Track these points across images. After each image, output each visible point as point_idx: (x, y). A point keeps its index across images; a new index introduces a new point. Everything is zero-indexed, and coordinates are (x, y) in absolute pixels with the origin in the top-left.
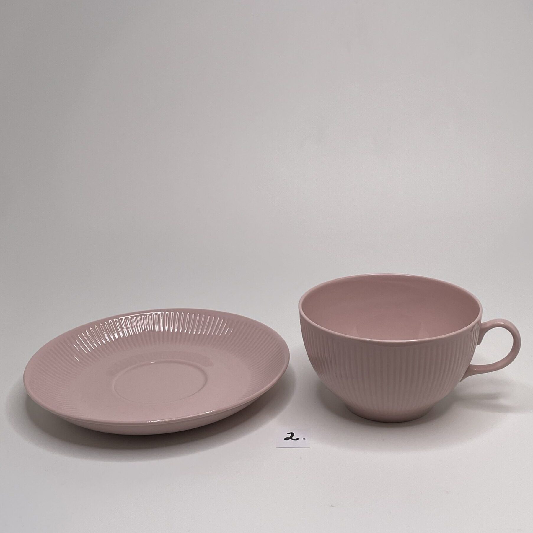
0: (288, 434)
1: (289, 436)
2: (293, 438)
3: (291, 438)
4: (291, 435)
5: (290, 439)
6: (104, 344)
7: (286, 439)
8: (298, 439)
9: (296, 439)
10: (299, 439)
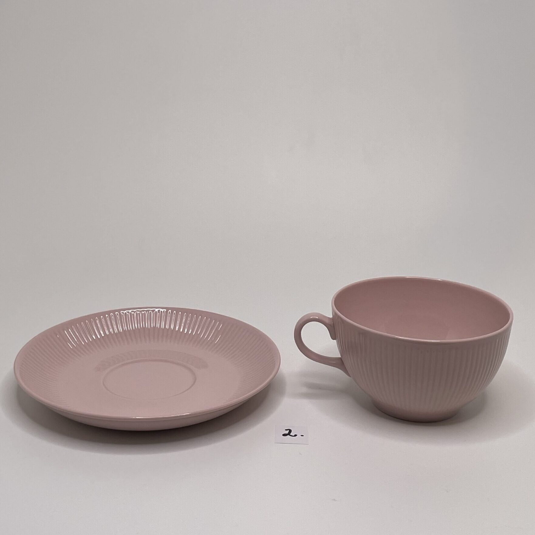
0: (286, 430)
1: (287, 432)
2: (291, 434)
3: (289, 434)
4: (289, 432)
5: (288, 436)
6: (94, 339)
7: (284, 435)
8: (295, 435)
9: (293, 435)
10: (297, 436)
